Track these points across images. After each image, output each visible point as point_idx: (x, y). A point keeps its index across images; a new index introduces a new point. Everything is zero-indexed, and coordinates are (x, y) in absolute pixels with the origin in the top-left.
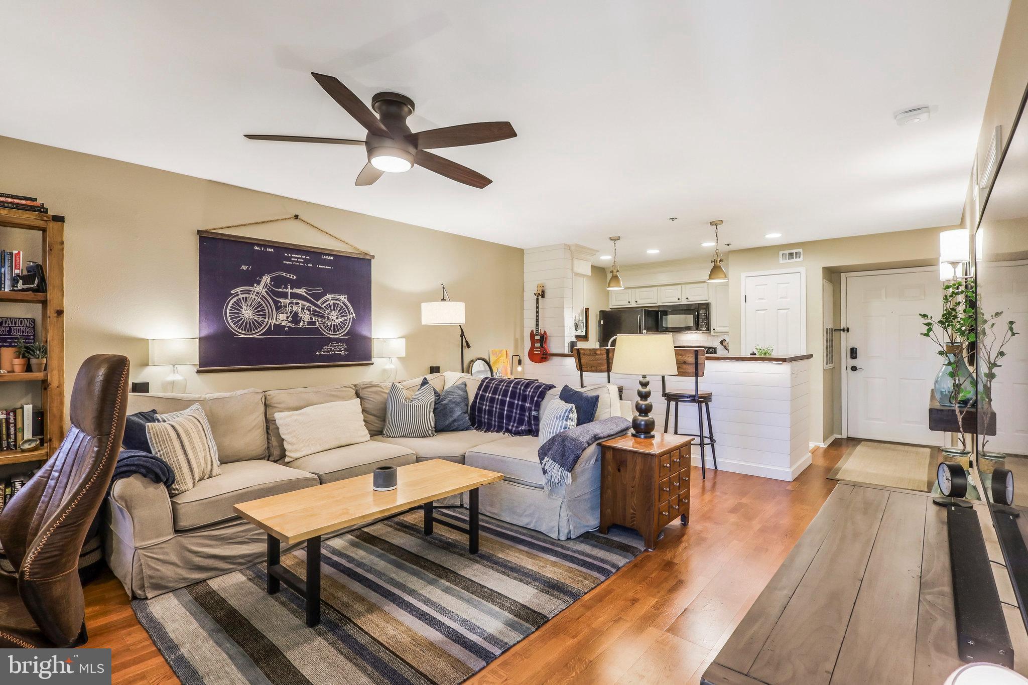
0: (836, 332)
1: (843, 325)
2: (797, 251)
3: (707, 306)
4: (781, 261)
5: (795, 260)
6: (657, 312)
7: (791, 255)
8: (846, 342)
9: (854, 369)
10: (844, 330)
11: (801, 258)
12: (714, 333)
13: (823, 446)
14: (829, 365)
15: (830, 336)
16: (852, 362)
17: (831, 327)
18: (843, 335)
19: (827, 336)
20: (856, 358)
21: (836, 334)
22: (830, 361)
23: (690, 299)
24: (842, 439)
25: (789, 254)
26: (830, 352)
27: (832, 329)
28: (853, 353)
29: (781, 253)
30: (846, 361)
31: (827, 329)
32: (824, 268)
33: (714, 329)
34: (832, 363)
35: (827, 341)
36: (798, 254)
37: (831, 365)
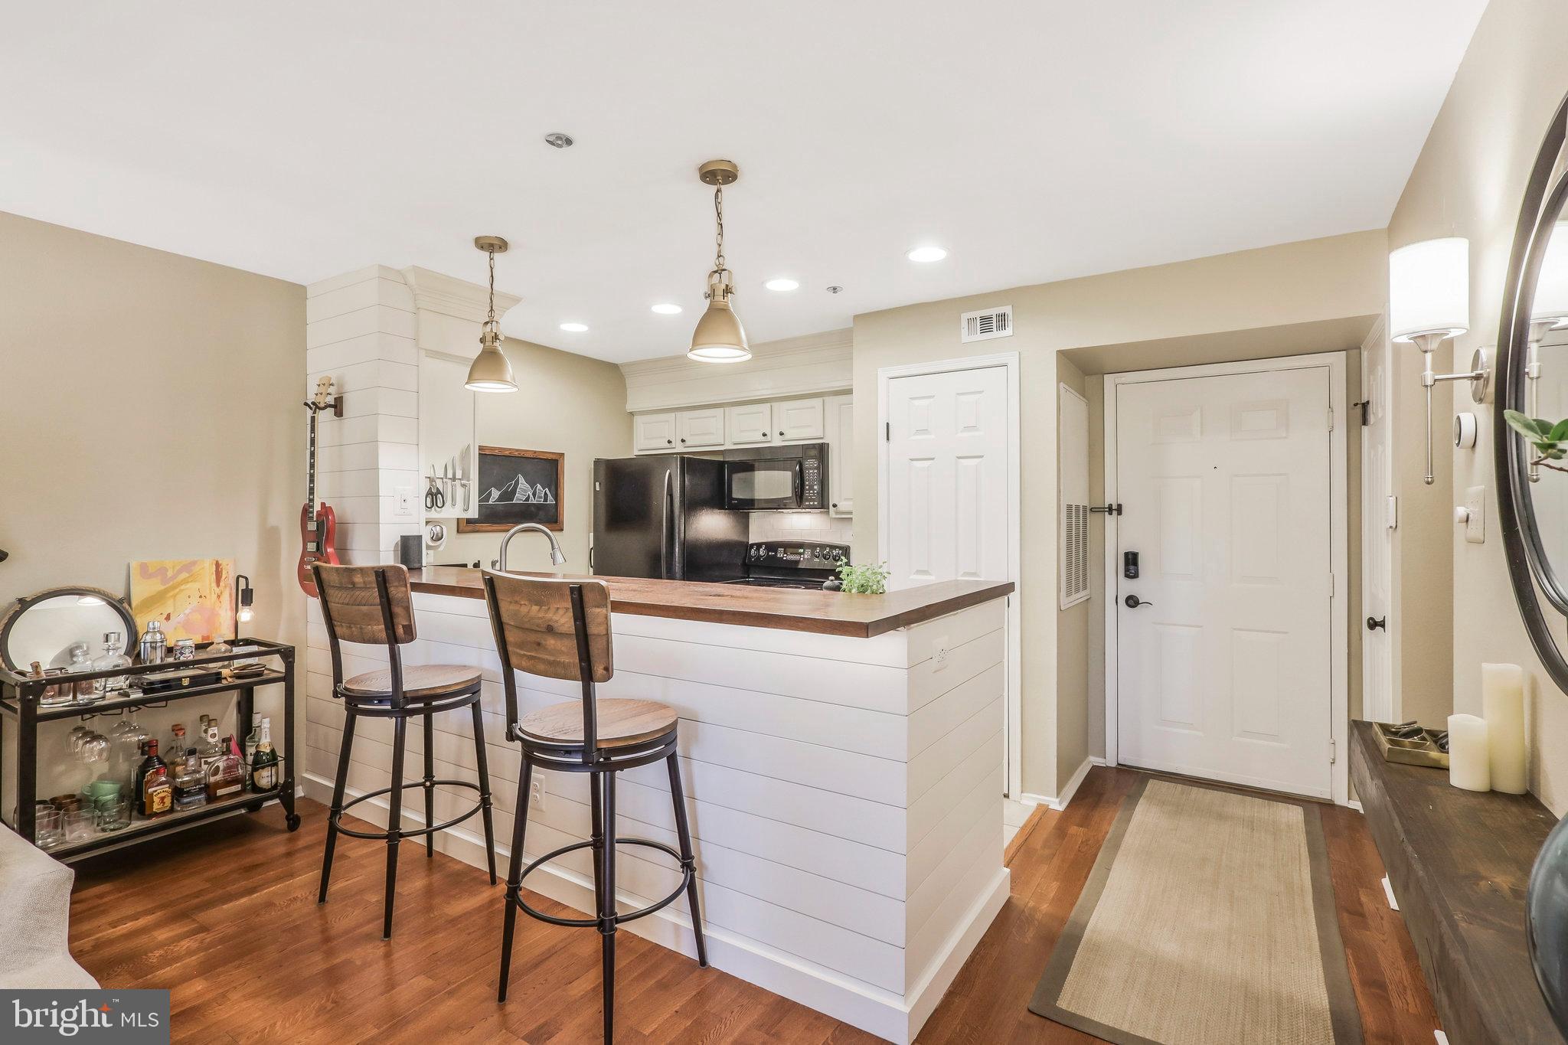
0: (1093, 515)
1: (1110, 499)
2: (1000, 310)
3: (821, 451)
4: (965, 337)
5: (995, 334)
6: (721, 464)
7: (986, 323)
8: (1117, 538)
9: (1132, 602)
10: (1110, 510)
11: (1009, 331)
12: (837, 513)
13: (1058, 805)
14: (1075, 596)
15: (1077, 525)
16: (1129, 587)
17: (1081, 499)
18: (1110, 520)
19: (1069, 526)
20: (1136, 576)
21: (1093, 520)
22: (1077, 584)
23: (787, 436)
24: (1107, 768)
25: (982, 318)
26: (1077, 566)
27: (1085, 507)
28: (1131, 562)
29: (965, 316)
30: (1115, 584)
31: (1069, 507)
32: (1059, 352)
33: (835, 506)
34: (1085, 588)
35: (1069, 537)
36: (1002, 318)
37: (1082, 593)
